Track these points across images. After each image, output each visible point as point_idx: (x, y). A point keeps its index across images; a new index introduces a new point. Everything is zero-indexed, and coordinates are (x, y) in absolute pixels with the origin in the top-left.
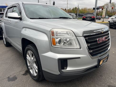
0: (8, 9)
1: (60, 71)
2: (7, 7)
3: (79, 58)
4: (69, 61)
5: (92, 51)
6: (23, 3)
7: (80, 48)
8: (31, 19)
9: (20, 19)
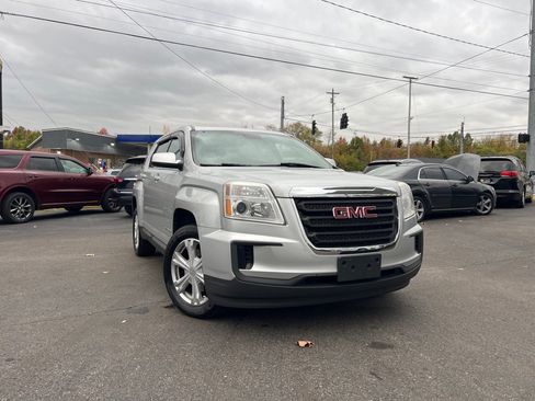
0: (160, 144)
1: (235, 270)
2: (158, 141)
3: (280, 245)
4: (256, 250)
5: (314, 234)
6: (193, 130)
7: (285, 224)
8: (202, 165)
9: (180, 167)
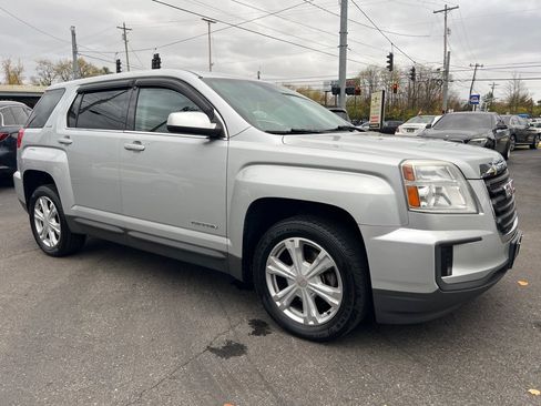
1: (438, 281)
3: (480, 239)
4: (457, 251)
7: (478, 212)
